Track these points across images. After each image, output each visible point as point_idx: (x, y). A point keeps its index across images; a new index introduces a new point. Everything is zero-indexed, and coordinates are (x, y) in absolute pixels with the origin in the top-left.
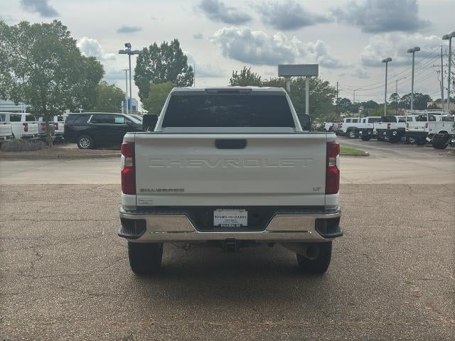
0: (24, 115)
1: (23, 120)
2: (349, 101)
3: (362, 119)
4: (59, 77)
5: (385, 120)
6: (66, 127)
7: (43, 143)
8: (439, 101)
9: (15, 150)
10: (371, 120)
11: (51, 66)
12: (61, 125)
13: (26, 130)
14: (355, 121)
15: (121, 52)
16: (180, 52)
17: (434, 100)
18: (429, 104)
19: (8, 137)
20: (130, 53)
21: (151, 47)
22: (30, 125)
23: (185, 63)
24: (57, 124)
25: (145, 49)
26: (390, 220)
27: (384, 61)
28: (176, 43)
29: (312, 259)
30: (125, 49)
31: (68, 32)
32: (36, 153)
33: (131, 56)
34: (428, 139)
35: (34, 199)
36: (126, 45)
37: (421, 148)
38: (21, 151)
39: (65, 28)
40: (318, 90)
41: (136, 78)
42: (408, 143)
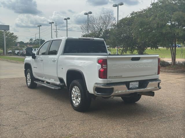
27: (38, 26)
40: (9, 36)
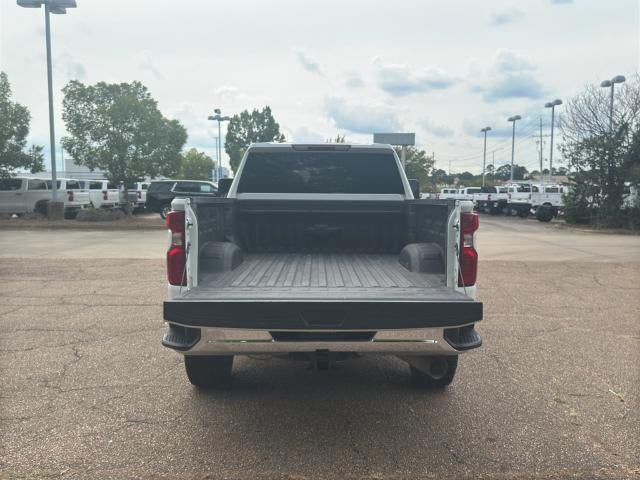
0: (105, 183)
1: (105, 187)
2: (443, 172)
3: (460, 190)
4: (138, 141)
5: (484, 190)
6: (148, 196)
7: (122, 213)
8: (535, 172)
9: (91, 220)
10: (470, 192)
11: (131, 129)
12: (144, 193)
13: (106, 198)
14: (453, 192)
15: (211, 118)
16: (271, 120)
17: (530, 171)
18: (525, 176)
19: (85, 206)
20: (220, 119)
21: (242, 114)
22: (110, 193)
23: (277, 132)
24: (139, 192)
25: (236, 117)
26: (513, 307)
27: (483, 130)
28: (268, 110)
29: (436, 378)
30: (214, 115)
31: (149, 94)
32: (114, 224)
33: (221, 122)
34: (532, 210)
35: (96, 277)
36: (216, 111)
37: (524, 221)
38: (96, 221)
39: (145, 89)
40: (414, 160)
41: (226, 146)
42: (509, 215)
